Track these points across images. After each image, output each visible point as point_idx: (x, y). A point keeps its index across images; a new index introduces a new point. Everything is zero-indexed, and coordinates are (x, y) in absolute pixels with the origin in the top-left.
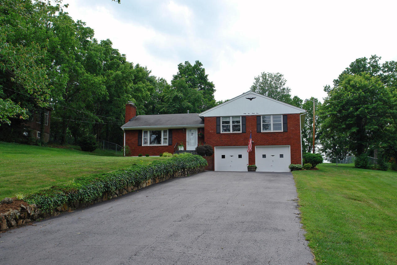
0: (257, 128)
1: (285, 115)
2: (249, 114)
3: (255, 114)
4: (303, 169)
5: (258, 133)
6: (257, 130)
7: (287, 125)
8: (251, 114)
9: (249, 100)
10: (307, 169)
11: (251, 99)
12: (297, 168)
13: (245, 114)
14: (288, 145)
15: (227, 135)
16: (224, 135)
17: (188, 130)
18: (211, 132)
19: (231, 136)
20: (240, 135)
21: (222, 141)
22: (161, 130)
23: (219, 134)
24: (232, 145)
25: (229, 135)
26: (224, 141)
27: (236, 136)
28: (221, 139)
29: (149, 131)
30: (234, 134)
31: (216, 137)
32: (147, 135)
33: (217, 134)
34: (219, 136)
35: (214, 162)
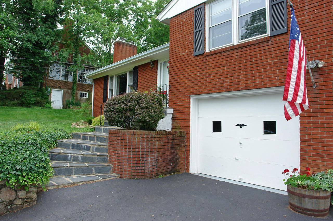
15: (220, 54)
16: (214, 56)
17: (161, 64)
18: (183, 55)
19: (233, 55)
20: (263, 48)
21: (209, 76)
22: (127, 72)
23: (201, 57)
24: (236, 86)
25: (228, 53)
26: (214, 78)
27: (251, 54)
28: (205, 72)
29: (116, 75)
30: (243, 50)
31: (192, 69)
32: (113, 83)
33: (195, 58)
34: (201, 65)
35: (188, 142)
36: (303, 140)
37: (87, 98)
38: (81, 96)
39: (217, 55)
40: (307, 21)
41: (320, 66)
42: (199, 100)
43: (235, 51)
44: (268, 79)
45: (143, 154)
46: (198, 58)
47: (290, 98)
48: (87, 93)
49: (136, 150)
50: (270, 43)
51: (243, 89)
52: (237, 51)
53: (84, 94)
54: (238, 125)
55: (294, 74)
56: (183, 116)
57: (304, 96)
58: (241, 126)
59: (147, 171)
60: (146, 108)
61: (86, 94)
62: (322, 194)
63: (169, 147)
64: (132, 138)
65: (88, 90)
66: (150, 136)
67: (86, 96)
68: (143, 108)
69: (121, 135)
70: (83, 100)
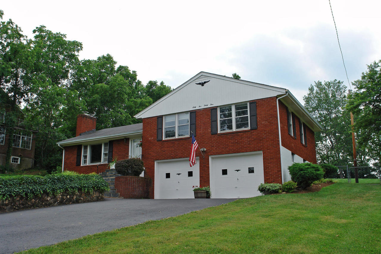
0: (212, 128)
1: (252, 103)
2: (200, 106)
3: (209, 106)
4: (280, 191)
5: (214, 136)
6: (212, 131)
7: (257, 118)
8: (203, 107)
9: (200, 86)
10: (287, 192)
11: (202, 84)
12: (269, 189)
13: (195, 107)
14: (259, 150)
15: (170, 142)
16: (167, 142)
17: (132, 140)
18: (150, 140)
19: (176, 143)
20: (187, 141)
21: (165, 152)
22: (102, 143)
23: (161, 141)
24: (177, 156)
25: (173, 141)
26: (167, 152)
27: (183, 143)
28: (163, 149)
29: (90, 145)
30: (180, 141)
31: (156, 147)
32: (87, 151)
33: (158, 142)
34: (160, 145)
35: (154, 184)
36: (200, 177)
37: (19, 163)
38: (12, 162)
39: (168, 142)
40: (202, 133)
41: (205, 150)
42: (159, 163)
43: (176, 141)
44: (189, 154)
45: (135, 187)
46: (159, 142)
47: (191, 160)
48: (20, 158)
49: (132, 185)
50: (190, 140)
51: (180, 158)
52: (178, 141)
53: (15, 159)
54: (178, 174)
55: (192, 153)
56: (151, 171)
57: (195, 160)
58: (179, 174)
59: (137, 195)
60: (138, 165)
61: (17, 159)
62: (203, 191)
63: (146, 185)
64: (131, 180)
65: (21, 155)
66: (138, 179)
67: (17, 162)
68: (137, 166)
69: (125, 178)
70: (14, 166)
